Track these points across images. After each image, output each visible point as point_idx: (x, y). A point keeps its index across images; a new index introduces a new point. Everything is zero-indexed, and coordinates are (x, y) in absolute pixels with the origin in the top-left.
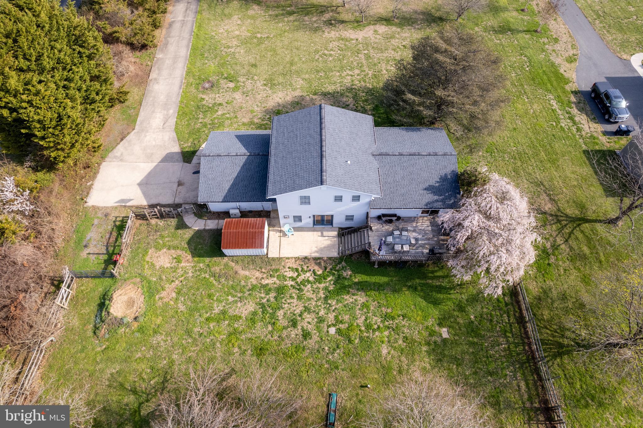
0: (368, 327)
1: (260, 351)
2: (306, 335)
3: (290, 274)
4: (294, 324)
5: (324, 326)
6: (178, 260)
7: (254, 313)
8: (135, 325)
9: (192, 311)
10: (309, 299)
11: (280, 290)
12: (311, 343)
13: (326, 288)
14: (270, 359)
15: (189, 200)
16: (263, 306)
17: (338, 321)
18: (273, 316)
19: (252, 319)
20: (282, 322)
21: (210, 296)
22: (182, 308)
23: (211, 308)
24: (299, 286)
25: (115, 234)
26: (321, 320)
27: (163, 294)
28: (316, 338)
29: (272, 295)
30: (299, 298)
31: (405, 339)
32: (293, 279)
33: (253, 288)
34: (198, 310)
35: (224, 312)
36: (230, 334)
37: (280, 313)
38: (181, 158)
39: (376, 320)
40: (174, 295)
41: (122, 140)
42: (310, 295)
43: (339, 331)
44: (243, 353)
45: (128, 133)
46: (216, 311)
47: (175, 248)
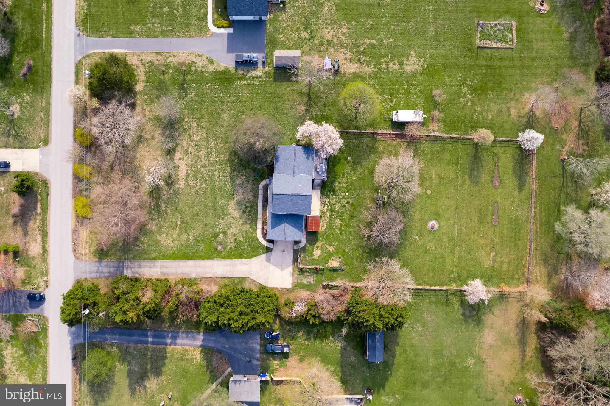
0: (346, 182)
1: (352, 217)
2: (348, 203)
3: (326, 207)
4: (344, 206)
5: (345, 197)
6: (318, 247)
7: (340, 219)
8: (342, 258)
9: (338, 240)
10: (336, 201)
11: (332, 210)
12: (350, 201)
13: (332, 195)
14: (355, 213)
15: (292, 247)
16: (338, 216)
17: (344, 192)
18: (341, 213)
19: (342, 220)
20: (344, 210)
21: (333, 234)
22: (337, 243)
23: (337, 233)
24: (331, 204)
25: (305, 274)
26: (343, 198)
27: (331, 250)
28: (349, 200)
29: (334, 213)
30: (335, 204)
31: (351, 171)
32: (328, 207)
33: (331, 220)
34: (337, 238)
35: (339, 229)
36: (347, 227)
37: (340, 211)
38: (269, 253)
39: (344, 180)
40: (332, 247)
41: (255, 281)
42: (334, 201)
43: (347, 192)
44: (353, 222)
45: (251, 279)
46: (338, 232)
47: (313, 249)
